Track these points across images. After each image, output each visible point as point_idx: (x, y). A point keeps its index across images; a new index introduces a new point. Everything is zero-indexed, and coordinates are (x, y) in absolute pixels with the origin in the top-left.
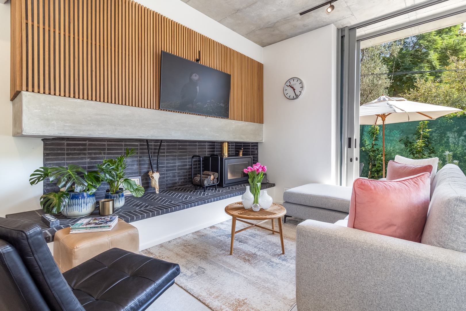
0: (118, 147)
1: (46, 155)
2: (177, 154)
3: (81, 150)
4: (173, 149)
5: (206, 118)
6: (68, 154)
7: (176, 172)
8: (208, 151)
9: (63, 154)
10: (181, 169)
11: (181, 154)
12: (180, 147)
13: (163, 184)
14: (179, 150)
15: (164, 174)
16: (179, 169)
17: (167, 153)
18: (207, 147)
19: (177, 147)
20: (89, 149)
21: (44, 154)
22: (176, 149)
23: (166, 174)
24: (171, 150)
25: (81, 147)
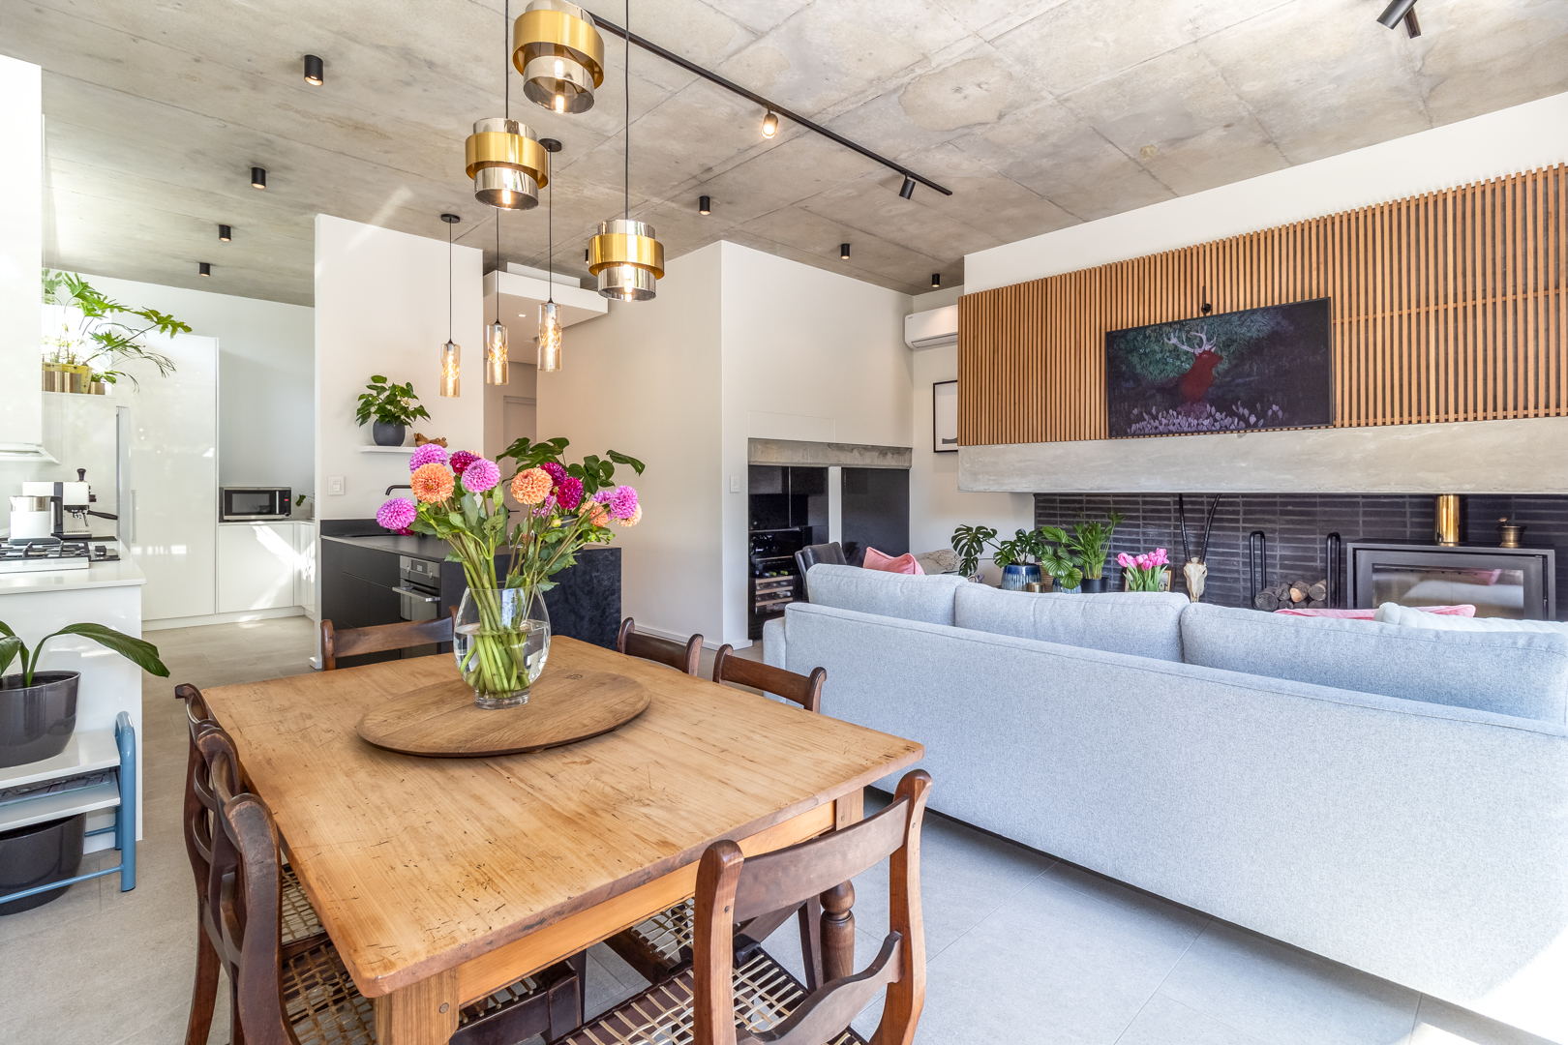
0: (1132, 507)
1: (1037, 515)
2: (1278, 527)
3: (1074, 509)
4: (1264, 512)
5: (1240, 437)
6: (1062, 516)
7: (1276, 573)
8: (1413, 524)
9: (1055, 515)
10: (1291, 567)
11: (1291, 526)
12: (1290, 508)
13: (1235, 594)
14: (1285, 517)
15: (1238, 571)
16: (1282, 567)
17: (1244, 522)
18: (1408, 510)
19: (1278, 508)
20: (1088, 509)
21: (1035, 513)
22: (1274, 513)
23: (1244, 573)
24: (1258, 516)
25: (1077, 506)
